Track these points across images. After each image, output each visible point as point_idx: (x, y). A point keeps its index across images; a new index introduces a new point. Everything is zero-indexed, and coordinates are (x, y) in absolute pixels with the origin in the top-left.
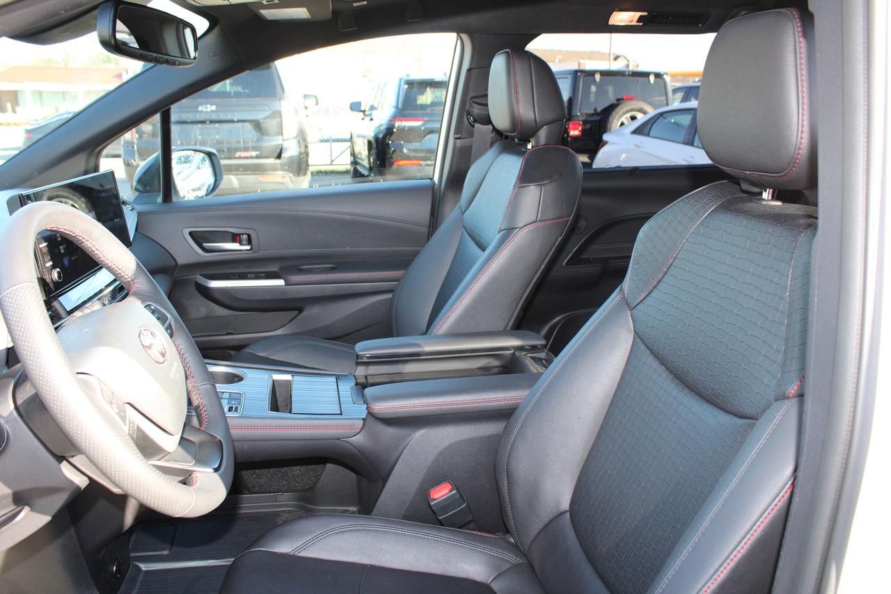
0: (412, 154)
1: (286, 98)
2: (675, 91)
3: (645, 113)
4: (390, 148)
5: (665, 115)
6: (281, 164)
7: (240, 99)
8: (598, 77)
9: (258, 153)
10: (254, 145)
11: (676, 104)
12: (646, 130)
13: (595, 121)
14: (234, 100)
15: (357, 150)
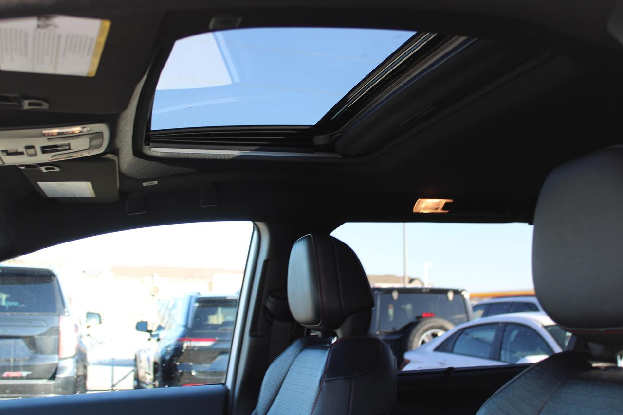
0: (202, 377)
1: (67, 314)
2: (476, 308)
3: (445, 329)
4: (177, 370)
5: (467, 331)
6: (55, 387)
7: (15, 314)
8: (395, 295)
9: (29, 373)
10: (26, 364)
11: (477, 318)
12: (449, 346)
13: (396, 340)
14: (8, 314)
15: (141, 373)
